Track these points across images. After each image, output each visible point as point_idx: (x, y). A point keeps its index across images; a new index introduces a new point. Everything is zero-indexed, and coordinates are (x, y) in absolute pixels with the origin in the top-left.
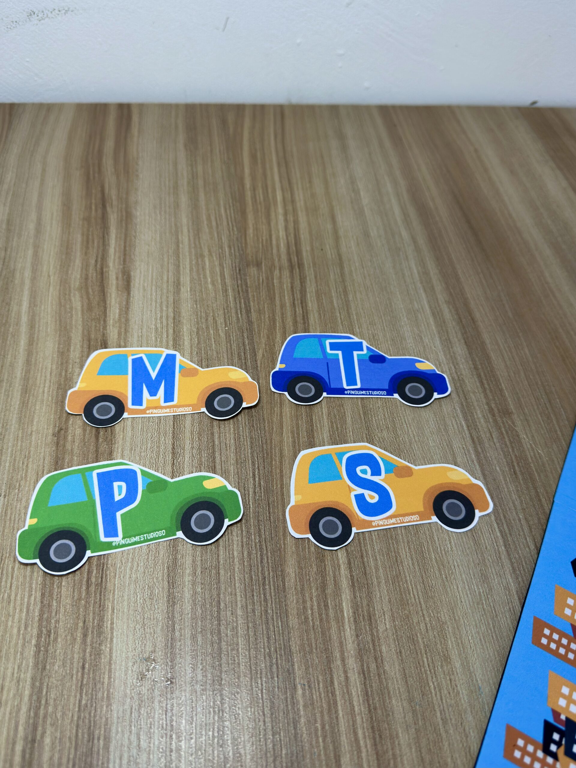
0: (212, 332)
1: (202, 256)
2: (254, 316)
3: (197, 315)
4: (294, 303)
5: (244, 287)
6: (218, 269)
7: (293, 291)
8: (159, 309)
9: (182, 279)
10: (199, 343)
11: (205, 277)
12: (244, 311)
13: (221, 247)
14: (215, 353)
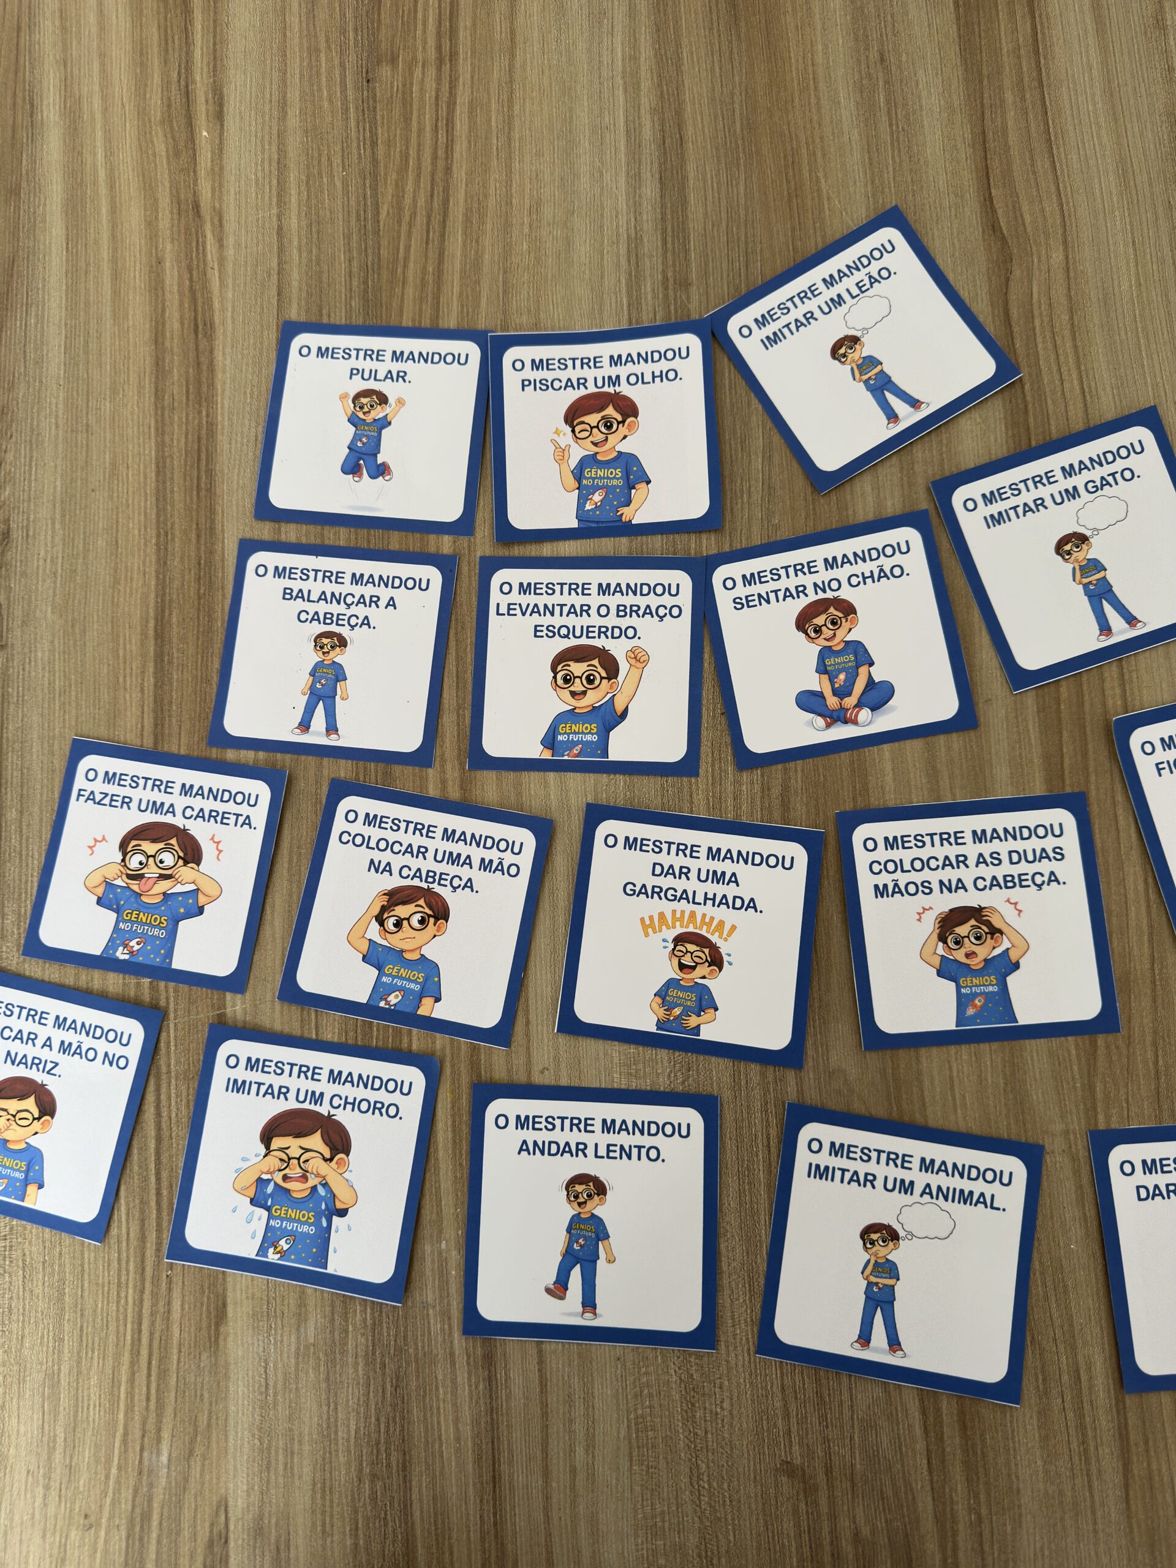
0: (325, 180)
1: (318, 51)
2: (381, 149)
3: (307, 154)
4: (436, 125)
5: (371, 102)
6: (337, 72)
7: (437, 105)
8: (259, 148)
9: (289, 95)
10: (309, 197)
11: (320, 90)
12: (368, 142)
13: (344, 32)
14: (328, 214)
